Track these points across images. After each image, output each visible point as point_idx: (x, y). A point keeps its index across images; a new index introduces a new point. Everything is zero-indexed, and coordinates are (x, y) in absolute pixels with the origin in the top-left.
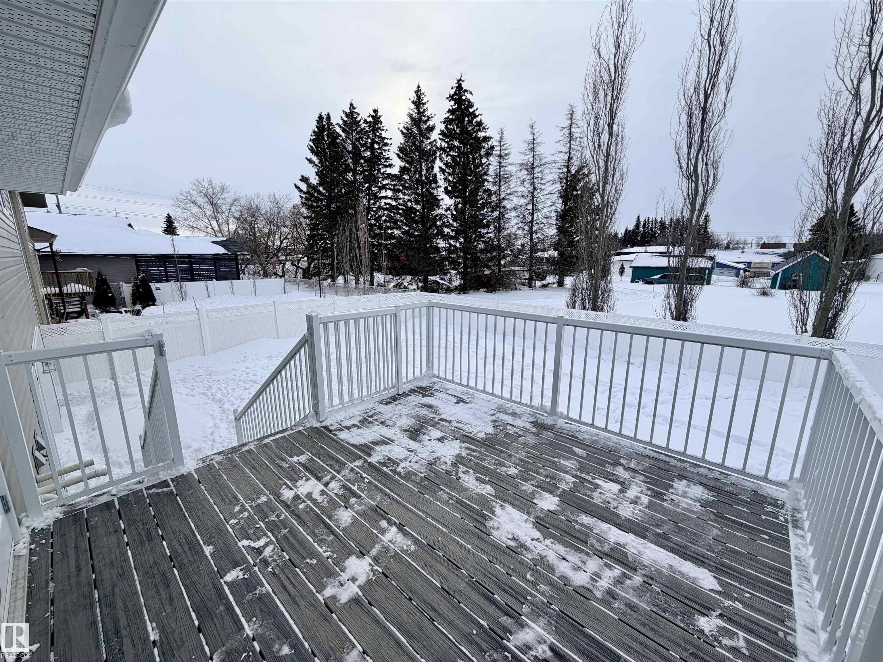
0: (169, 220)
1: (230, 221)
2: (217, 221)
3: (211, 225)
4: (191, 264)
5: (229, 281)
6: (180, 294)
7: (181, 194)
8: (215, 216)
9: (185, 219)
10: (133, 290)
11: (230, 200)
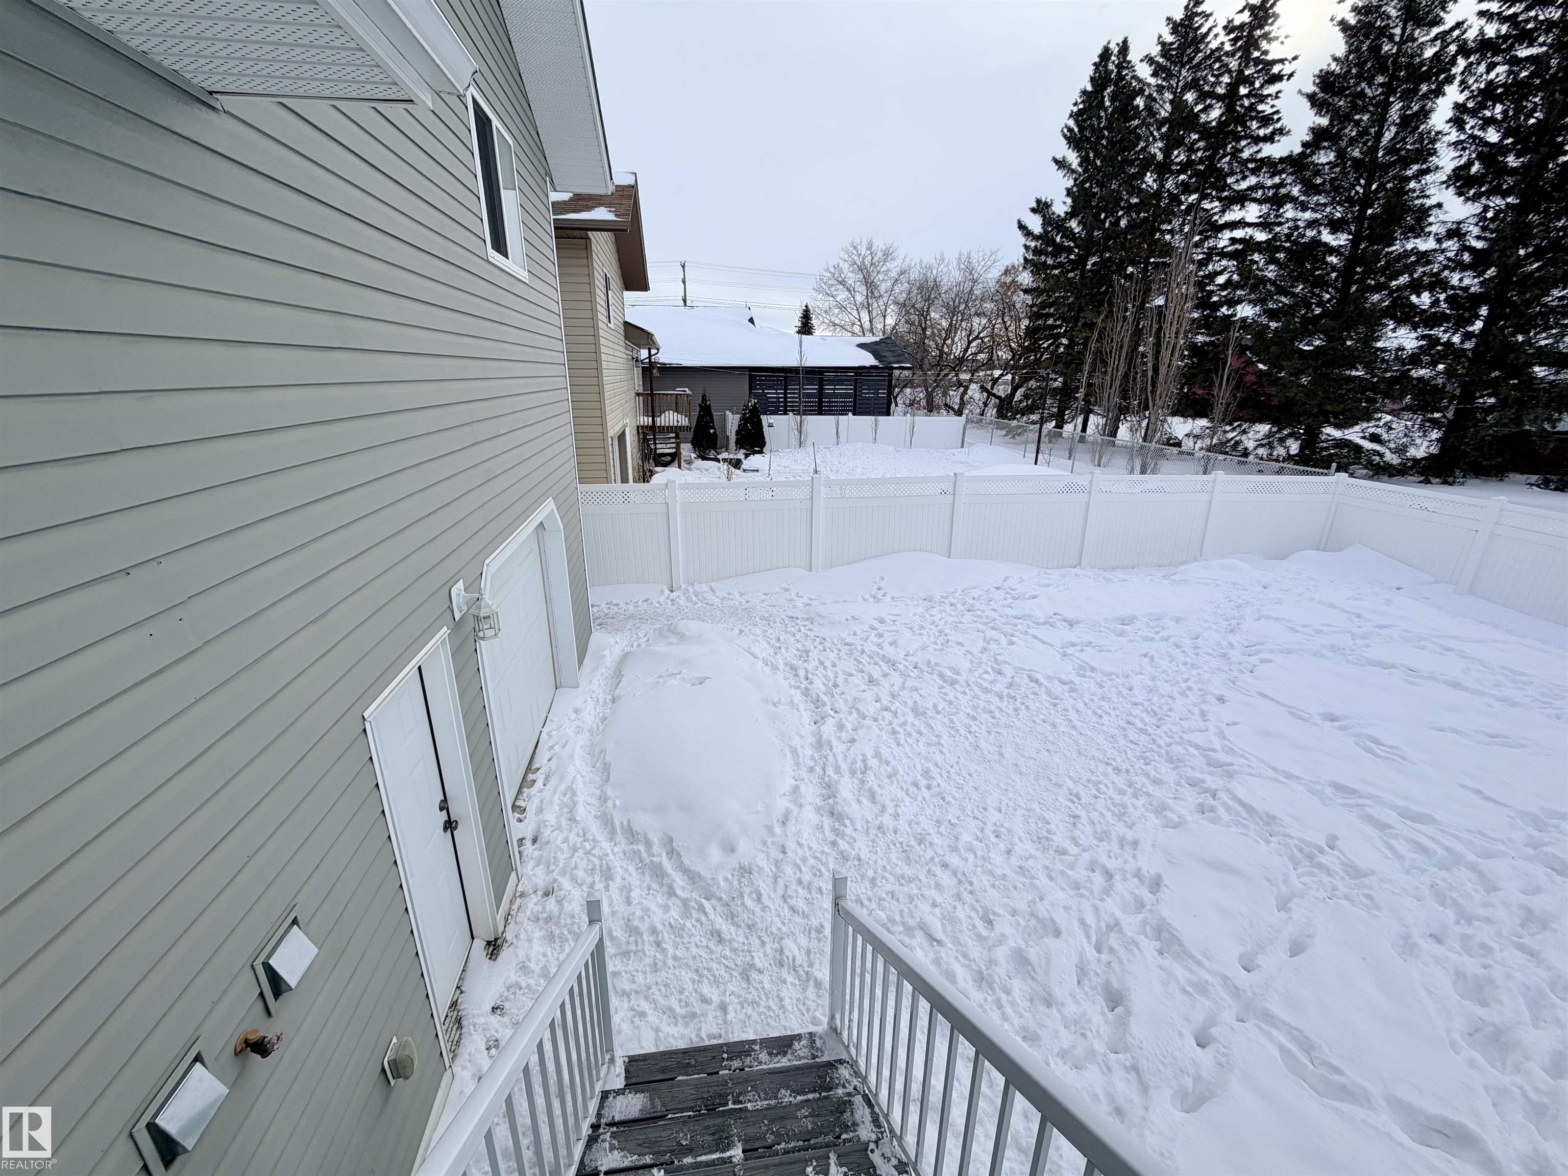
0: (806, 316)
1: (889, 311)
2: (869, 312)
3: (860, 321)
4: (821, 384)
5: (873, 418)
6: (798, 437)
7: (827, 270)
8: (868, 305)
9: (826, 312)
10: (739, 425)
11: (894, 274)
